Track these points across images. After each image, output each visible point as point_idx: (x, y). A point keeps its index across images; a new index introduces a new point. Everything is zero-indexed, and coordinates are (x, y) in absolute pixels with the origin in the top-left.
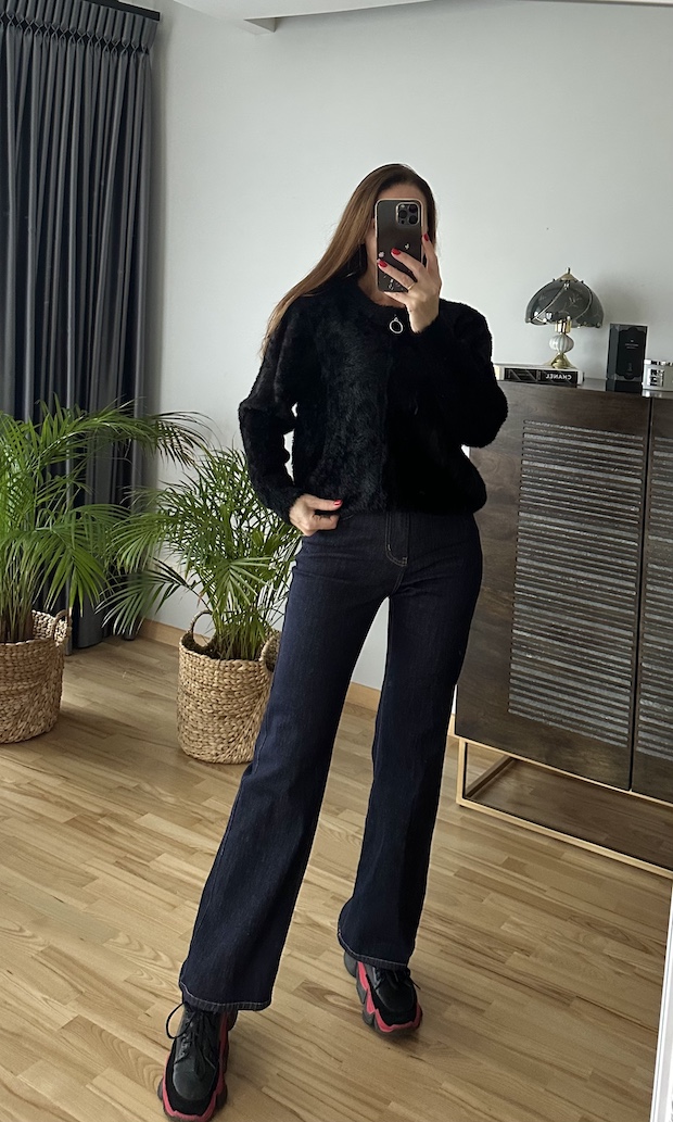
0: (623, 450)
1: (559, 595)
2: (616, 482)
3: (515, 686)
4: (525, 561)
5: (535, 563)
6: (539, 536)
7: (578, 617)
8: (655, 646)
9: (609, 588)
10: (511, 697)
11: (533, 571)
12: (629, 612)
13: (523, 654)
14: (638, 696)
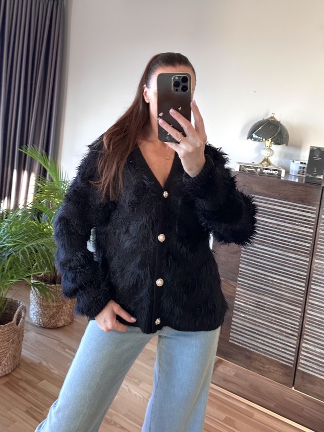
0: (304, 214)
2: (299, 230)
3: (234, 329)
4: (244, 266)
5: (250, 268)
7: (272, 298)
8: (313, 317)
9: (290, 285)
10: (231, 334)
11: (248, 272)
12: (300, 298)
13: (240, 314)
14: (301, 341)
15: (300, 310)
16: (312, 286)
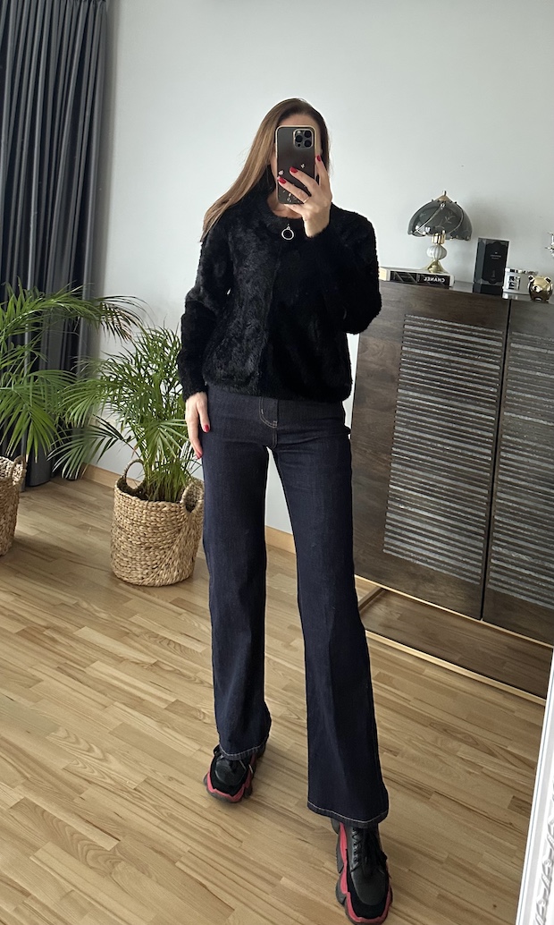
0: (486, 342)
1: (429, 458)
2: (480, 367)
3: (390, 531)
4: (401, 429)
5: (410, 431)
6: (414, 409)
7: (443, 476)
8: (505, 503)
9: (470, 454)
10: (386, 539)
11: (407, 437)
12: (485, 474)
13: (397, 505)
14: (490, 543)
15: (486, 492)
16: (503, 454)
